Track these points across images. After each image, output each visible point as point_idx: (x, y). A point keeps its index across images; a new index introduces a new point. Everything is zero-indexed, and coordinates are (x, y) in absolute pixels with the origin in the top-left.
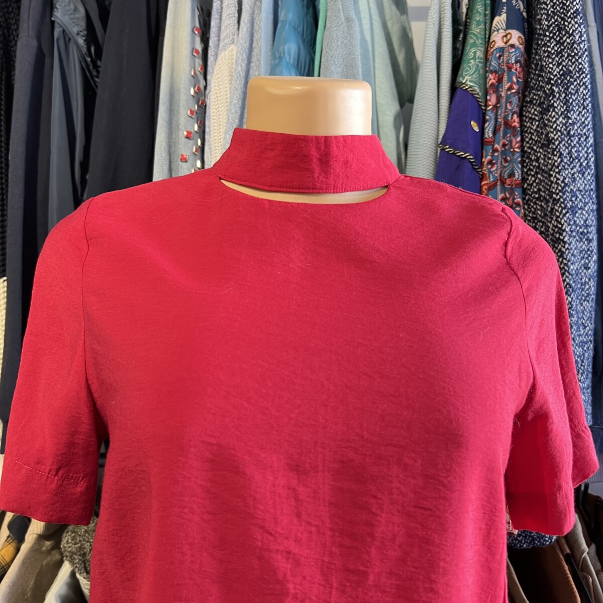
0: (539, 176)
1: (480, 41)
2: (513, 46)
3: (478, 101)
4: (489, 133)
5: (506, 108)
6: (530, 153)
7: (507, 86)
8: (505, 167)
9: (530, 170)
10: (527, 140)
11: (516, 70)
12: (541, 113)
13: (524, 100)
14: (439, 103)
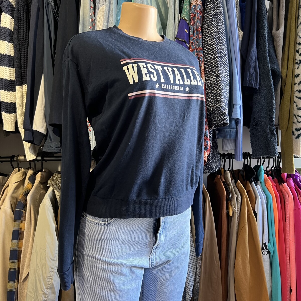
0: (208, 47)
1: (188, 3)
2: (198, 4)
3: (187, 23)
4: (191, 33)
5: (197, 25)
6: (205, 39)
7: (197, 18)
8: (197, 44)
9: (205, 45)
10: (204, 35)
11: (200, 12)
12: (208, 26)
13: (203, 23)
14: (175, 24)
